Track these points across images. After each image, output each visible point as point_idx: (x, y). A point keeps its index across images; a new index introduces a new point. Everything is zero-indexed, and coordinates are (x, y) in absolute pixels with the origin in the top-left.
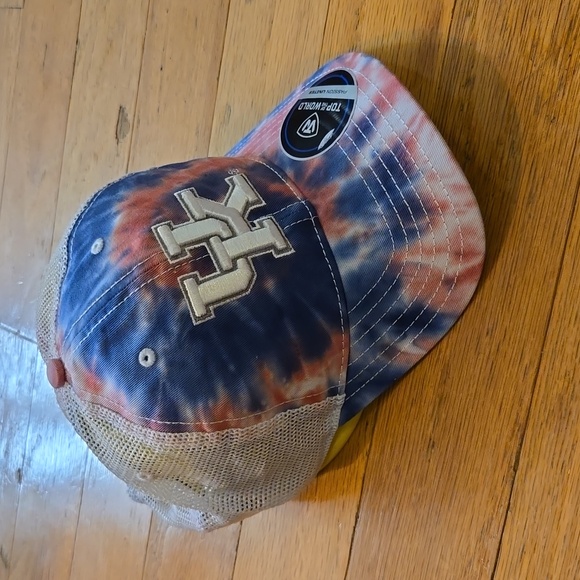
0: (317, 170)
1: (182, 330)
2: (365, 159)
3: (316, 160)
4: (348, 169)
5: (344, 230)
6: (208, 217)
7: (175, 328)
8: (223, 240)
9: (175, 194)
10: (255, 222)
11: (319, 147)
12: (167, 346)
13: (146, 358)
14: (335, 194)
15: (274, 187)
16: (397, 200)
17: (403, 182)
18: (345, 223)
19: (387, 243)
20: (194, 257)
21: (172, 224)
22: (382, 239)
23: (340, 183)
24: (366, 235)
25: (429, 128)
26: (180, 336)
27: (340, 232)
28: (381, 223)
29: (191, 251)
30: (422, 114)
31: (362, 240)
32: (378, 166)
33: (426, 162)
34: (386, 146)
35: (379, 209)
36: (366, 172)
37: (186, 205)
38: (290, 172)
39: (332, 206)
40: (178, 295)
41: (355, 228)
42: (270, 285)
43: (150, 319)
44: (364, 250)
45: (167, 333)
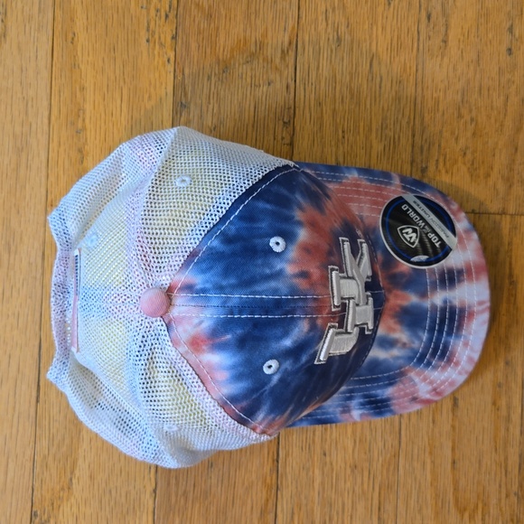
0: (402, 275)
1: (307, 362)
2: (438, 298)
3: (405, 266)
4: (423, 295)
5: (394, 330)
6: (353, 277)
8: (356, 305)
9: (340, 238)
11: (412, 260)
12: (289, 368)
13: (270, 367)
14: (405, 303)
16: (439, 340)
17: (450, 333)
18: (398, 327)
19: (410, 359)
20: (341, 311)
22: (411, 354)
23: (412, 299)
24: (404, 344)
25: (486, 316)
26: (303, 365)
27: (391, 329)
28: (418, 345)
30: (488, 304)
31: (399, 345)
32: (443, 310)
33: (470, 334)
34: (457, 303)
35: (425, 336)
36: (434, 307)
37: (345, 256)
38: (380, 256)
39: (398, 309)
41: (402, 335)
43: (295, 342)
44: (396, 352)
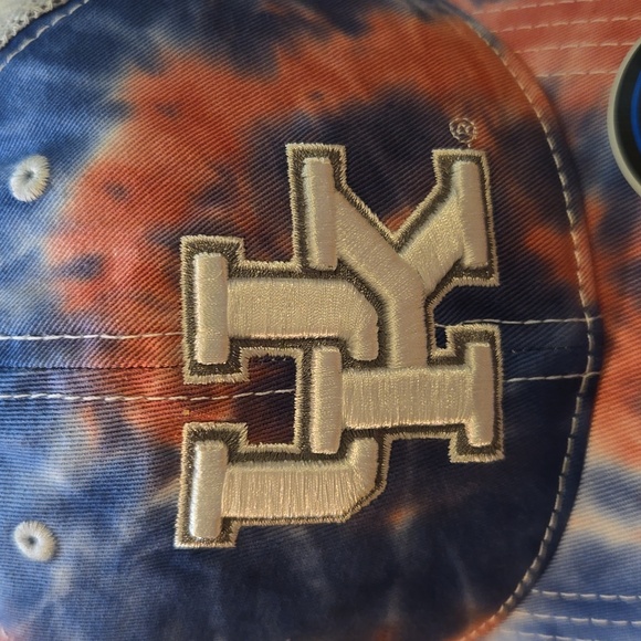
1: (140, 542)
6: (342, 271)
7: (125, 528)
8: (348, 362)
9: (290, 148)
10: (449, 330)
13: (31, 541)
15: (541, 239)
20: (254, 385)
21: (240, 253)
26: (128, 551)
29: (254, 361)
37: (301, 199)
38: (596, 201)
40: (167, 465)
42: (403, 519)
45: (101, 528)
